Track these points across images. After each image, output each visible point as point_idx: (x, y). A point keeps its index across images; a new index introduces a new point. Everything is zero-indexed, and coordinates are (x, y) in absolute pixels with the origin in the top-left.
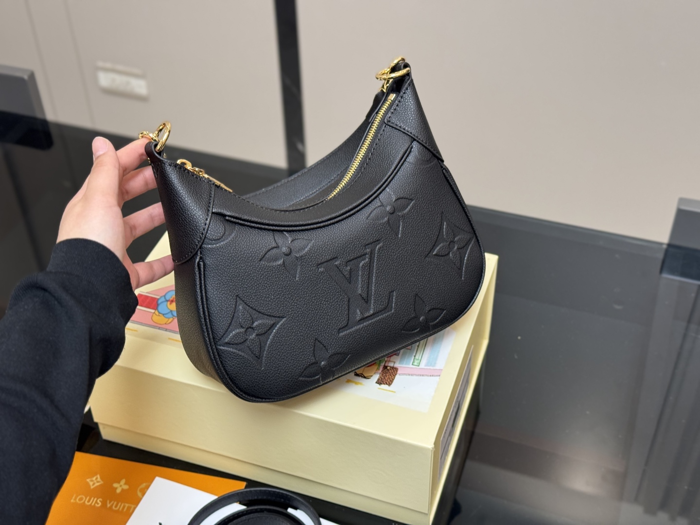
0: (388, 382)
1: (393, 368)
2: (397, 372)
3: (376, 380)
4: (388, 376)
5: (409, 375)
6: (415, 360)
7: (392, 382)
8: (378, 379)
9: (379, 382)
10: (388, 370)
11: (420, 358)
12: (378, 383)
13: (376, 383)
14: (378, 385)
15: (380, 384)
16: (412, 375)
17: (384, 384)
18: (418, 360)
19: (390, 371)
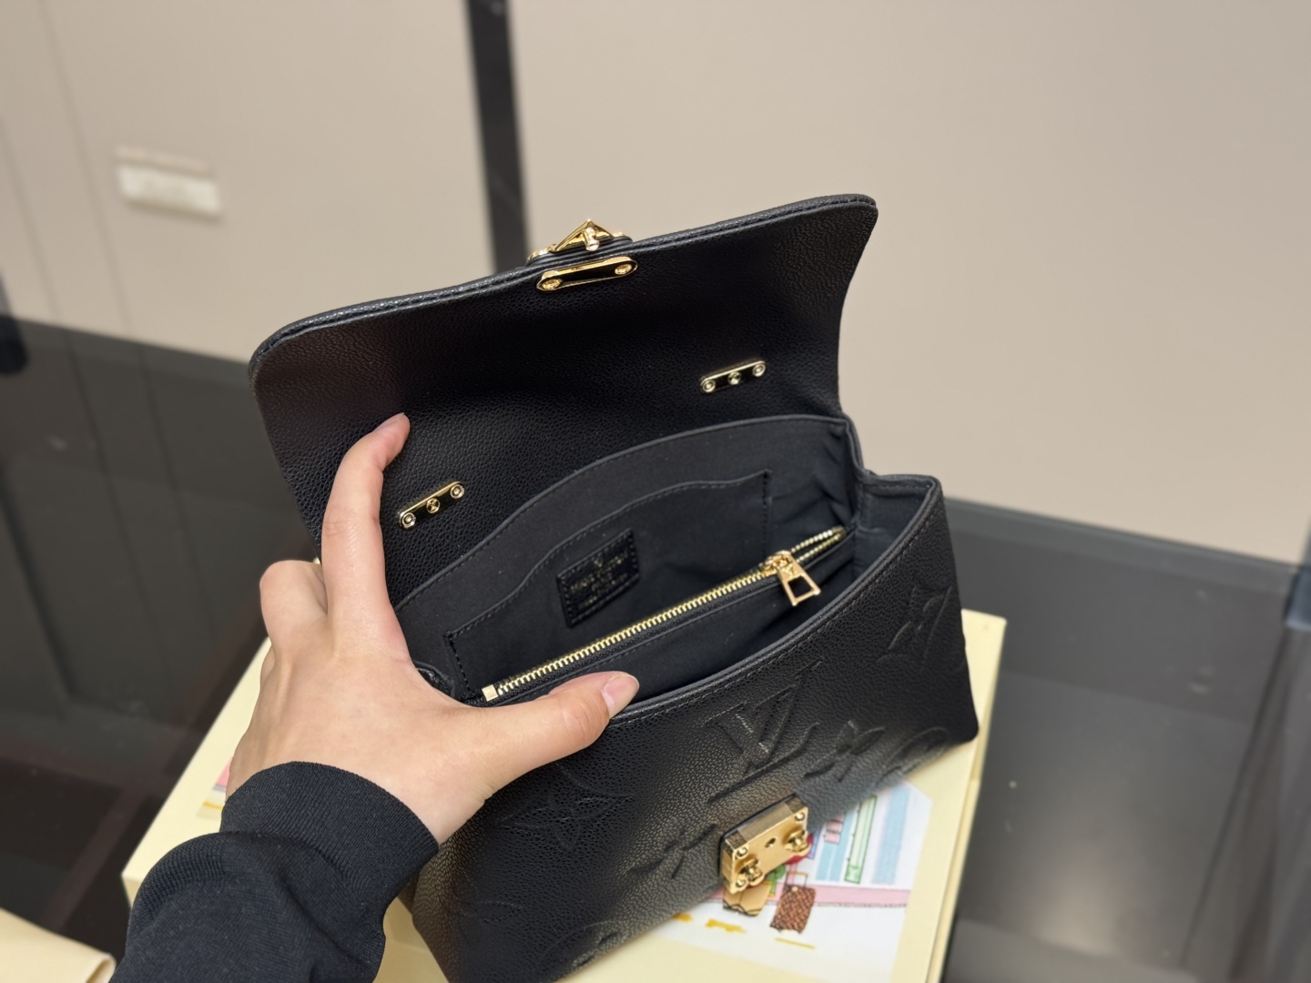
0: (795, 924)
1: (804, 889)
2: (813, 898)
3: (770, 918)
4: (795, 910)
5: (840, 904)
6: (851, 869)
7: (805, 924)
8: (775, 918)
9: (779, 924)
10: (794, 894)
11: (860, 865)
12: (775, 927)
13: (771, 926)
14: (774, 931)
15: (780, 928)
16: (847, 905)
17: (788, 928)
18: (856, 868)
19: (799, 897)
